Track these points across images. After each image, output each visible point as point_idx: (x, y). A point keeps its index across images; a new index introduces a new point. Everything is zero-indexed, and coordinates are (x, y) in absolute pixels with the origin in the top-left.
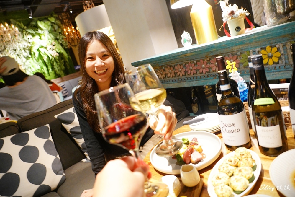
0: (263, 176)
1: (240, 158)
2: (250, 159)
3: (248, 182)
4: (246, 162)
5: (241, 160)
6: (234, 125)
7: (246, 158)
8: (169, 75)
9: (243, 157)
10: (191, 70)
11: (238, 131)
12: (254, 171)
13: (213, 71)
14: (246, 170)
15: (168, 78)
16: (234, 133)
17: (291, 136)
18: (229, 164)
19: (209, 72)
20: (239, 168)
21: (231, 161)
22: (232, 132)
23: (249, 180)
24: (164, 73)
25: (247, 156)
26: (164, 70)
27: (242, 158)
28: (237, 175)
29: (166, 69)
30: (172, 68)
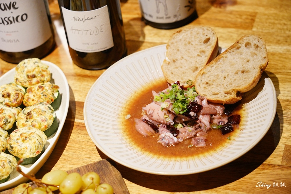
0: (74, 118)
1: (26, 85)
2: (47, 85)
3: (44, 136)
4: (40, 92)
5: (31, 90)
6: (14, 6)
7: (40, 84)
9: (34, 80)
11: (24, 18)
12: (56, 108)
14: (40, 113)
16: (15, 25)
17: (136, 16)
18: (4, 103)
20: (27, 110)
21: (9, 96)
22: (10, 23)
23: (46, 132)
25: (42, 79)
27: (31, 84)
28: (24, 125)
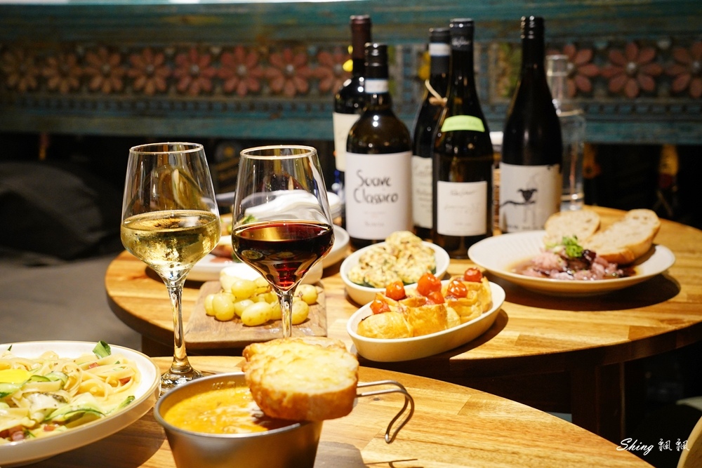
8: (96, 82)
9: (409, 245)
10: (194, 77)
11: (395, 198)
13: (274, 93)
15: (91, 91)
16: (384, 205)
19: (257, 93)
22: (379, 201)
24: (78, 71)
26: (81, 61)
27: (405, 247)
29: (92, 58)
30: (116, 59)
